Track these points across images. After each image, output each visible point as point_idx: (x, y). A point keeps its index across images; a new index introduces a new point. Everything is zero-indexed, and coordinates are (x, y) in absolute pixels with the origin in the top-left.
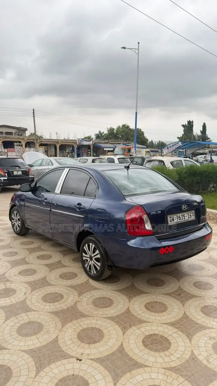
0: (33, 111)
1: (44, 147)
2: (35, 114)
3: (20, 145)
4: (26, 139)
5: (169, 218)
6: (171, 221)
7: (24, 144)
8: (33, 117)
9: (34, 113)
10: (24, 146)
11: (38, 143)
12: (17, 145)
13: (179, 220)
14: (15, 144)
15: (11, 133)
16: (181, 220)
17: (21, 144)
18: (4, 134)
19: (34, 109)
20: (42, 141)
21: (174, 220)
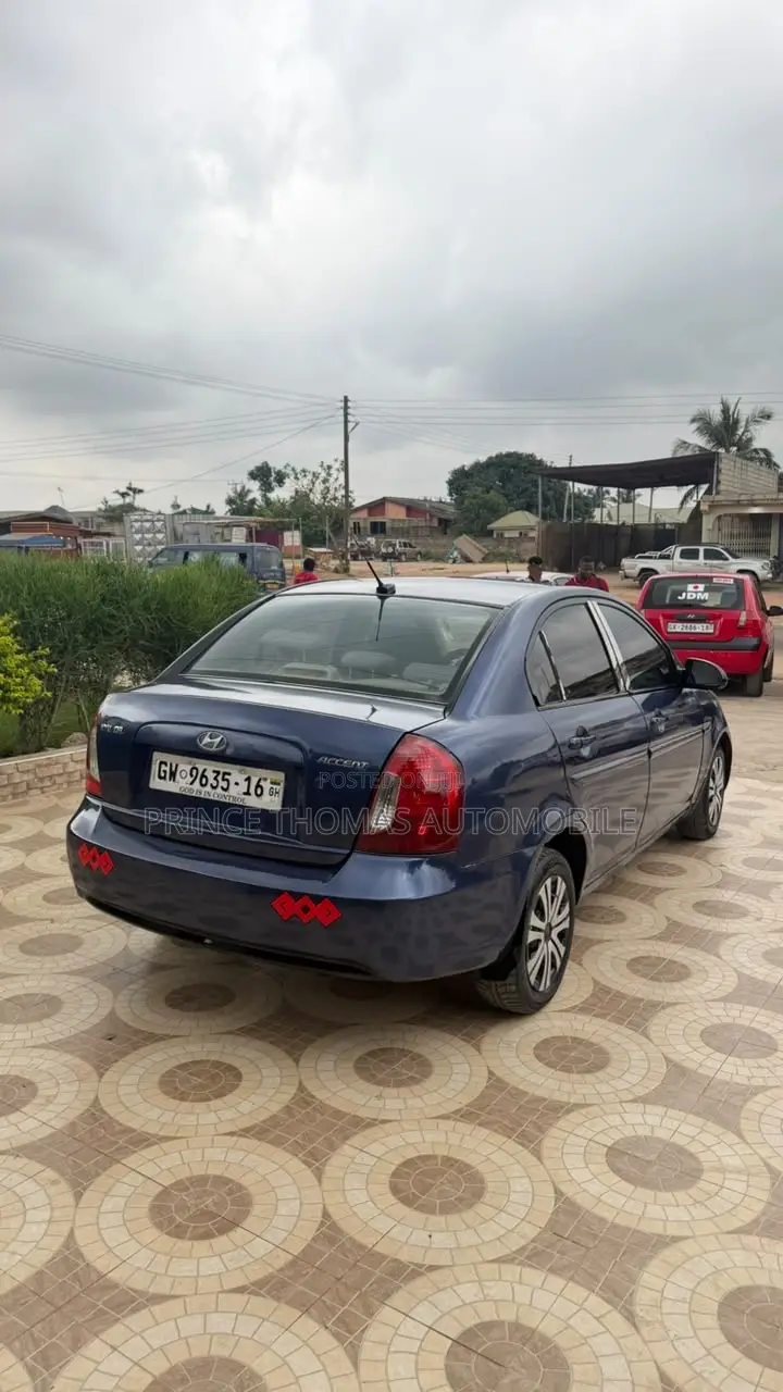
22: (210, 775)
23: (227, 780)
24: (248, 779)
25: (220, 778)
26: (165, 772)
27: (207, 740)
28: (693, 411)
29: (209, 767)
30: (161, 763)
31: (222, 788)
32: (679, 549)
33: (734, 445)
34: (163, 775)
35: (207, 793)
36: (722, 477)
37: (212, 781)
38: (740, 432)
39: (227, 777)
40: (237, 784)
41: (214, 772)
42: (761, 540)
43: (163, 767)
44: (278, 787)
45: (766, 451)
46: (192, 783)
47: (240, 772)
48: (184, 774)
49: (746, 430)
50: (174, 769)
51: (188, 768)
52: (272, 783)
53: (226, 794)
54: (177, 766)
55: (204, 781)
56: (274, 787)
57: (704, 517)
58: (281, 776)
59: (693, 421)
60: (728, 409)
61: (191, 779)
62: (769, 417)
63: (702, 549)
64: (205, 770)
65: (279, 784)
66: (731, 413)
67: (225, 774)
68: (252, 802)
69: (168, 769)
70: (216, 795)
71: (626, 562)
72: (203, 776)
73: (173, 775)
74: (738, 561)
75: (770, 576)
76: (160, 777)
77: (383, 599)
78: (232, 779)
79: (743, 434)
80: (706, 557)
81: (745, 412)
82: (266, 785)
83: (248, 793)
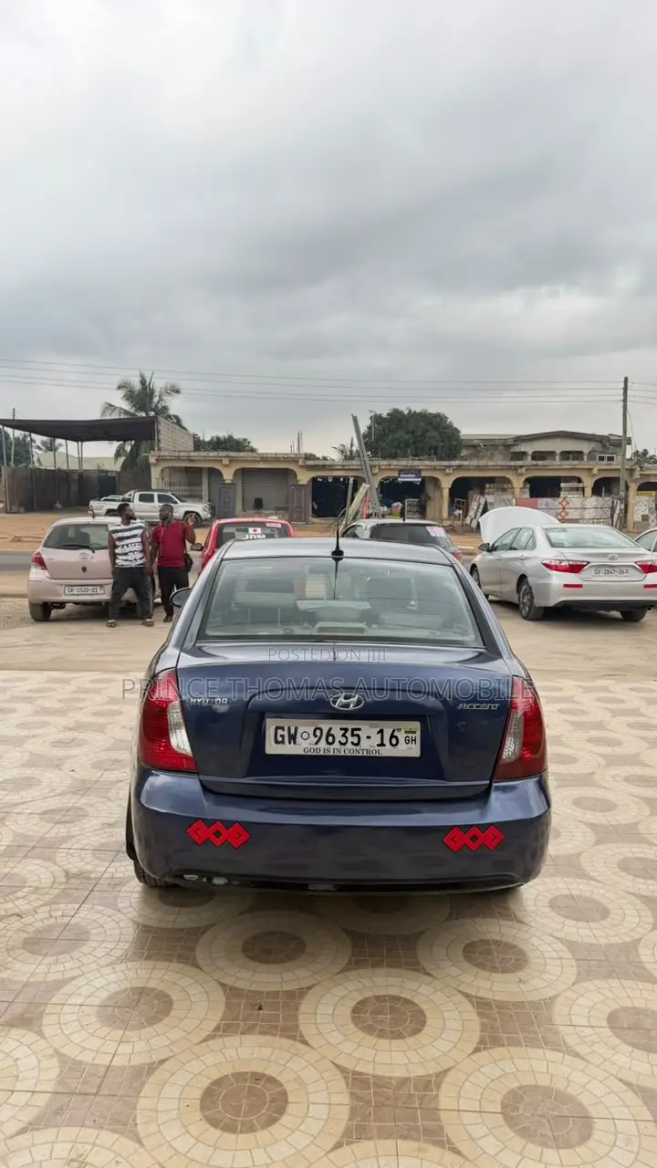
0: (622, 385)
1: (654, 493)
2: (629, 392)
3: (577, 489)
4: (595, 471)
5: (273, 728)
6: (283, 742)
7: (588, 483)
8: (622, 403)
9: (625, 389)
10: (588, 491)
11: (636, 481)
12: (572, 489)
13: (323, 744)
14: (563, 485)
15: (578, 455)
16: (337, 745)
17: (581, 485)
18: (557, 458)
19: (626, 379)
20: (649, 475)
21: (299, 739)
22: (337, 733)
23: (358, 736)
24: (381, 732)
25: (348, 734)
26: (282, 736)
27: (342, 700)
28: (117, 380)
29: (336, 727)
30: (277, 728)
31: (352, 743)
32: (137, 494)
33: (152, 410)
34: (280, 739)
35: (335, 749)
36: (161, 437)
37: (339, 737)
38: (156, 400)
39: (356, 732)
40: (368, 737)
41: (341, 729)
42: (195, 488)
43: (280, 732)
44: (414, 735)
45: (176, 417)
46: (316, 743)
47: (371, 727)
48: (305, 736)
49: (161, 399)
50: (293, 732)
51: (311, 730)
52: (406, 732)
53: (358, 748)
54: (296, 729)
55: (330, 739)
56: (410, 735)
57: (152, 468)
58: (416, 725)
59: (119, 388)
60: (145, 381)
61: (316, 739)
62: (178, 392)
63: (156, 494)
64: (330, 729)
65: (415, 732)
66: (147, 384)
67: (353, 730)
68: (388, 751)
69: (286, 733)
70: (348, 750)
71: (93, 503)
72: (329, 734)
73: (293, 738)
74: (185, 504)
75: (209, 516)
76: (277, 742)
77: (337, 560)
78: (362, 734)
79: (158, 402)
80: (159, 501)
81: (158, 384)
82: (401, 736)
83: (382, 744)
